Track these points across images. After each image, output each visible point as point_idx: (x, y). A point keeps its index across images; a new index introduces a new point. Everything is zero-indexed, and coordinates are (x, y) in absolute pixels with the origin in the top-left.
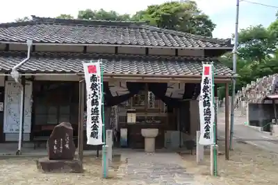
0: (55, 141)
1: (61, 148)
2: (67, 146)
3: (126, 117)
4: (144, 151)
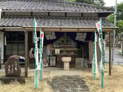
0: (9, 66)
1: (13, 70)
2: (16, 69)
3: (55, 51)
4: (63, 70)
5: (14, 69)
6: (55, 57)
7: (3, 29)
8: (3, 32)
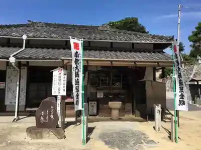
0: (42, 113)
1: (47, 118)
2: (53, 117)
5: (49, 117)
6: (96, 102)
7: (26, 63)
8: (26, 68)
